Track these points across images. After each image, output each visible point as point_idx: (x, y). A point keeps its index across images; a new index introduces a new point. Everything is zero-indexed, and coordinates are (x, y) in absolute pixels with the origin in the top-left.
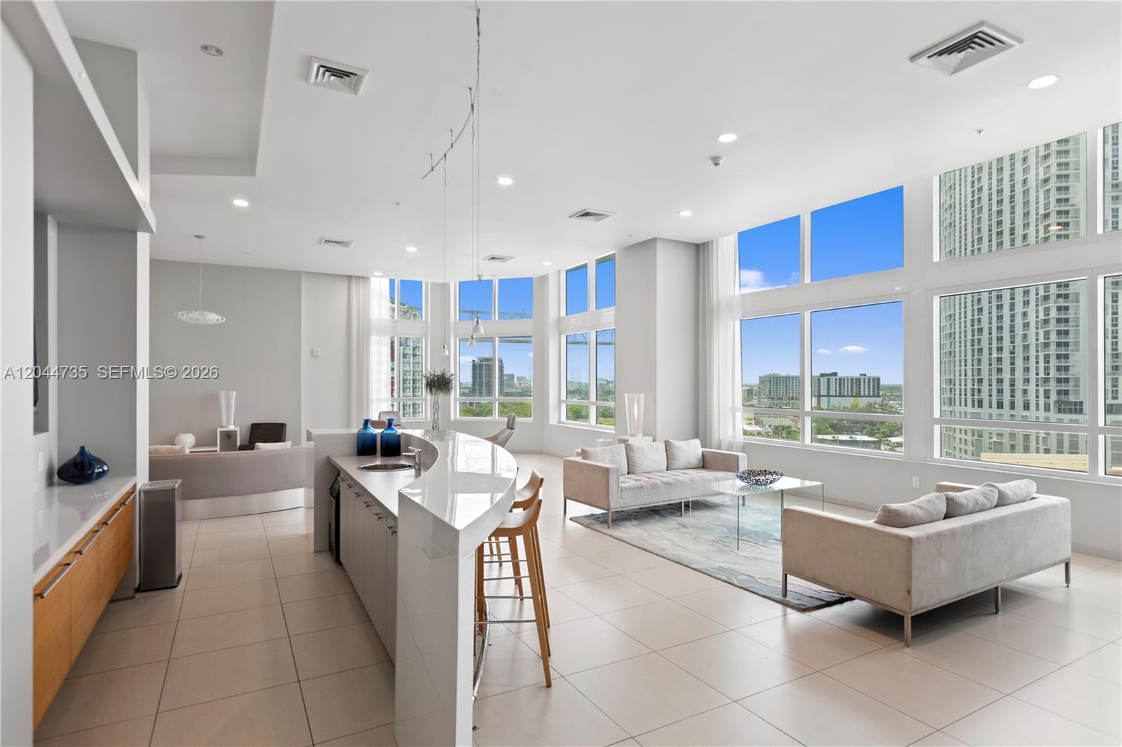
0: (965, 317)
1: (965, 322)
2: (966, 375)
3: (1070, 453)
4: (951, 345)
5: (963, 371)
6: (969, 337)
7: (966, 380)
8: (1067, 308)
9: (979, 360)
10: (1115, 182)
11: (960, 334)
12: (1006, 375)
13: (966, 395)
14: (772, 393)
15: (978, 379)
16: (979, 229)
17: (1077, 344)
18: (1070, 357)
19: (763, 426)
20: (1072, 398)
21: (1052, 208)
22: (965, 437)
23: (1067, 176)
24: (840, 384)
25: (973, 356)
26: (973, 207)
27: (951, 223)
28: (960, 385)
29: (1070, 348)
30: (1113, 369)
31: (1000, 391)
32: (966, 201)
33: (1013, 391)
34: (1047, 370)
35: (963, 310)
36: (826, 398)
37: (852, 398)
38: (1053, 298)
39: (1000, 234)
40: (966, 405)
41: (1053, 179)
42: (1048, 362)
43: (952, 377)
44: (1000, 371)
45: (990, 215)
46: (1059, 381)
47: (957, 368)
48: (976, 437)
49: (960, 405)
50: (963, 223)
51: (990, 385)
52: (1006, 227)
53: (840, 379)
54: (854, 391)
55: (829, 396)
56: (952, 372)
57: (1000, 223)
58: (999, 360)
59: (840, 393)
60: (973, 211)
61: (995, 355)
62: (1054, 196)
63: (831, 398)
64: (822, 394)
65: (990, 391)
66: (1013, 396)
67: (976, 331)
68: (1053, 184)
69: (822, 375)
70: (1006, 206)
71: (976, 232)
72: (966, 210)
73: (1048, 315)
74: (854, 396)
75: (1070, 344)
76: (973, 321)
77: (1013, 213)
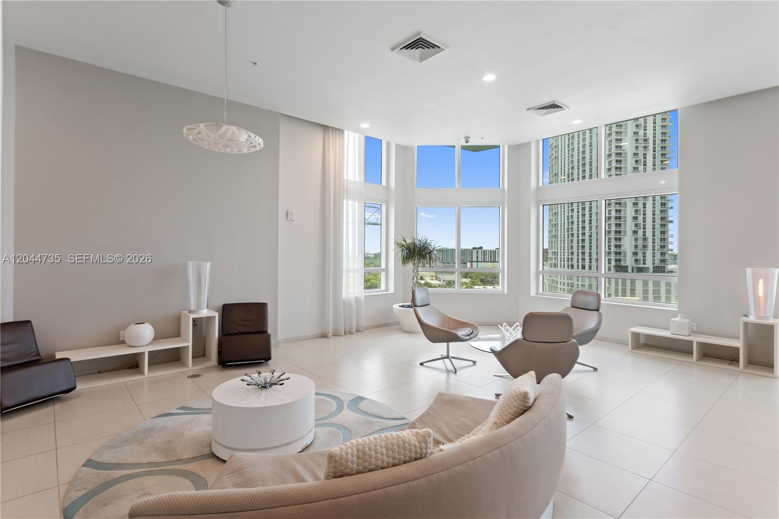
0: (564, 214)
1: (564, 217)
2: (564, 250)
3: (622, 296)
4: (555, 231)
5: (562, 247)
6: (566, 226)
7: (564, 252)
8: (620, 211)
9: (572, 241)
10: (645, 138)
11: (561, 224)
12: (587, 250)
13: (564, 261)
14: (444, 260)
15: (571, 252)
16: (572, 161)
17: (625, 232)
18: (622, 239)
19: (440, 281)
20: (623, 264)
21: (613, 151)
22: (564, 287)
23: (621, 133)
24: (484, 254)
25: (568, 238)
26: (569, 147)
27: (556, 157)
28: (561, 255)
29: (622, 234)
30: (643, 247)
31: (583, 259)
32: (565, 144)
33: (590, 259)
34: (609, 246)
35: (563, 210)
36: (476, 263)
37: (491, 263)
38: (613, 205)
39: (584, 165)
40: (564, 268)
41: (614, 134)
42: (610, 242)
43: (556, 250)
44: (583, 247)
45: (578, 153)
46: (616, 253)
47: (559, 245)
48: (570, 287)
49: (561, 267)
50: (563, 157)
51: (578, 256)
52: (587, 161)
53: (484, 251)
54: (492, 258)
55: (477, 261)
56: (556, 247)
57: (584, 158)
58: (583, 240)
59: (484, 260)
60: (569, 150)
61: (580, 238)
62: (614, 144)
63: (479, 263)
64: (473, 260)
65: (578, 259)
66: (590, 262)
67: (570, 223)
68: (614, 137)
69: (474, 248)
70: (587, 149)
71: (570, 163)
72: (565, 150)
73: (611, 214)
74: (492, 262)
75: (622, 232)
76: (568, 216)
77: (591, 153)
